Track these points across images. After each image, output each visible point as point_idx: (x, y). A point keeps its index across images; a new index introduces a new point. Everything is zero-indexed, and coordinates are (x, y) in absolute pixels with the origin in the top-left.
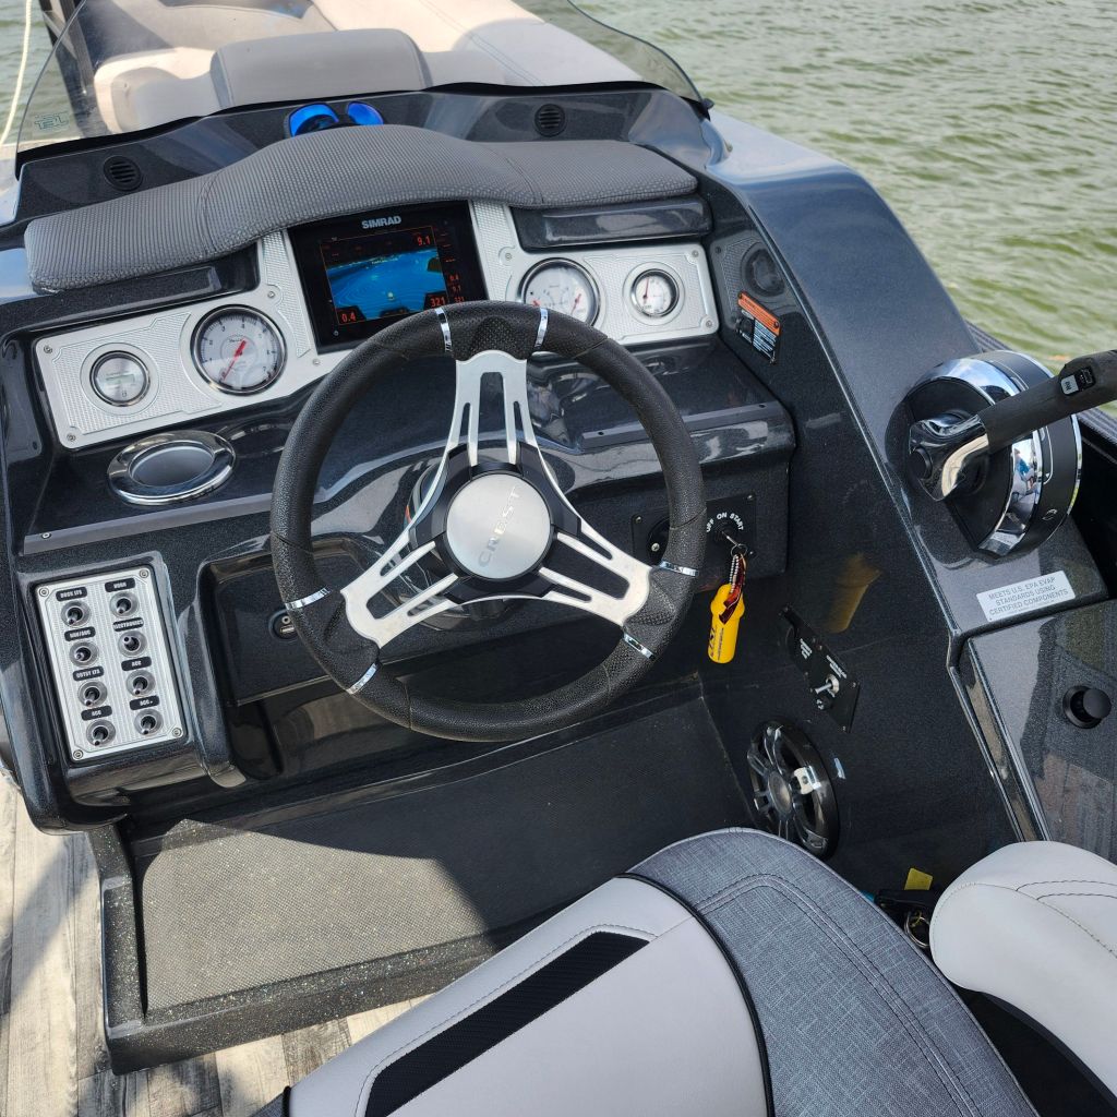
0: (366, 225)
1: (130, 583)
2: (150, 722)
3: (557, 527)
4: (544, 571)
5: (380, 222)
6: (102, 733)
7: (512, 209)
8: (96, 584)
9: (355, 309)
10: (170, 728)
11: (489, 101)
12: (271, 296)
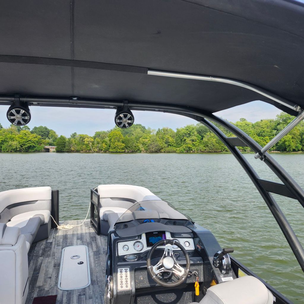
0: (154, 233)
1: (127, 269)
2: (127, 286)
3: (175, 264)
4: (173, 269)
5: (155, 233)
6: (122, 287)
7: (170, 233)
8: (124, 269)
9: (152, 242)
10: (129, 288)
11: (167, 220)
12: (143, 240)
